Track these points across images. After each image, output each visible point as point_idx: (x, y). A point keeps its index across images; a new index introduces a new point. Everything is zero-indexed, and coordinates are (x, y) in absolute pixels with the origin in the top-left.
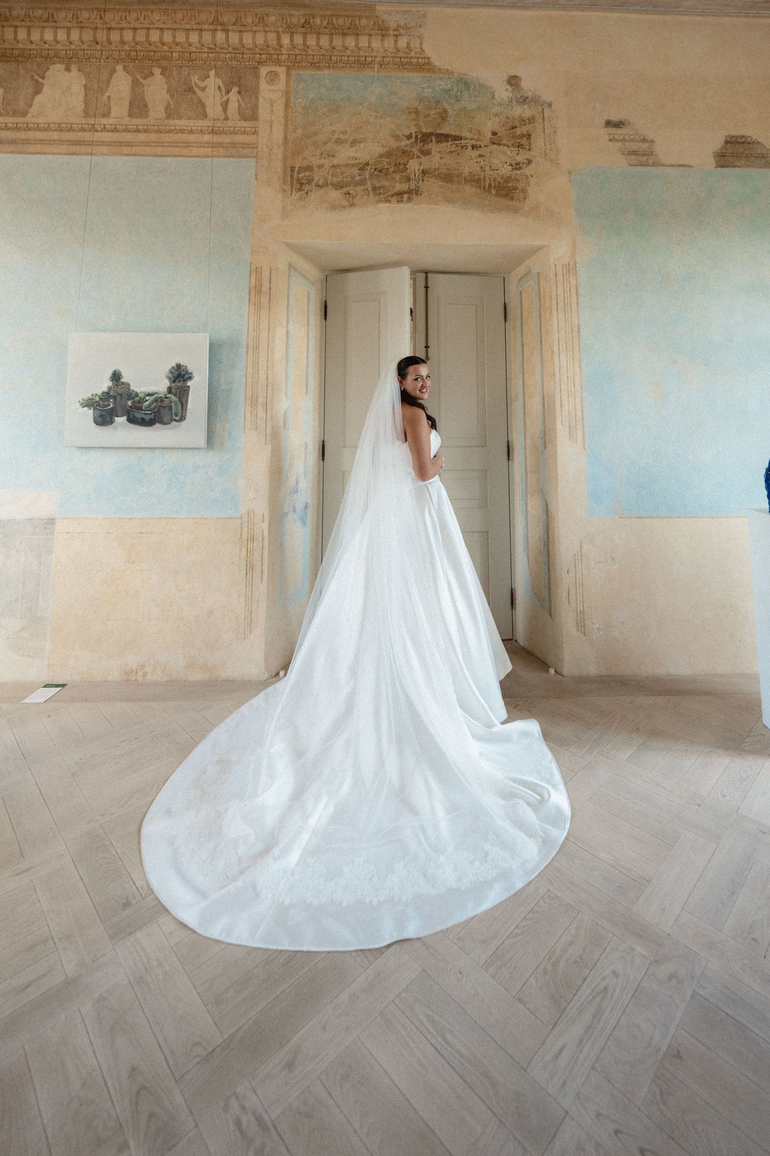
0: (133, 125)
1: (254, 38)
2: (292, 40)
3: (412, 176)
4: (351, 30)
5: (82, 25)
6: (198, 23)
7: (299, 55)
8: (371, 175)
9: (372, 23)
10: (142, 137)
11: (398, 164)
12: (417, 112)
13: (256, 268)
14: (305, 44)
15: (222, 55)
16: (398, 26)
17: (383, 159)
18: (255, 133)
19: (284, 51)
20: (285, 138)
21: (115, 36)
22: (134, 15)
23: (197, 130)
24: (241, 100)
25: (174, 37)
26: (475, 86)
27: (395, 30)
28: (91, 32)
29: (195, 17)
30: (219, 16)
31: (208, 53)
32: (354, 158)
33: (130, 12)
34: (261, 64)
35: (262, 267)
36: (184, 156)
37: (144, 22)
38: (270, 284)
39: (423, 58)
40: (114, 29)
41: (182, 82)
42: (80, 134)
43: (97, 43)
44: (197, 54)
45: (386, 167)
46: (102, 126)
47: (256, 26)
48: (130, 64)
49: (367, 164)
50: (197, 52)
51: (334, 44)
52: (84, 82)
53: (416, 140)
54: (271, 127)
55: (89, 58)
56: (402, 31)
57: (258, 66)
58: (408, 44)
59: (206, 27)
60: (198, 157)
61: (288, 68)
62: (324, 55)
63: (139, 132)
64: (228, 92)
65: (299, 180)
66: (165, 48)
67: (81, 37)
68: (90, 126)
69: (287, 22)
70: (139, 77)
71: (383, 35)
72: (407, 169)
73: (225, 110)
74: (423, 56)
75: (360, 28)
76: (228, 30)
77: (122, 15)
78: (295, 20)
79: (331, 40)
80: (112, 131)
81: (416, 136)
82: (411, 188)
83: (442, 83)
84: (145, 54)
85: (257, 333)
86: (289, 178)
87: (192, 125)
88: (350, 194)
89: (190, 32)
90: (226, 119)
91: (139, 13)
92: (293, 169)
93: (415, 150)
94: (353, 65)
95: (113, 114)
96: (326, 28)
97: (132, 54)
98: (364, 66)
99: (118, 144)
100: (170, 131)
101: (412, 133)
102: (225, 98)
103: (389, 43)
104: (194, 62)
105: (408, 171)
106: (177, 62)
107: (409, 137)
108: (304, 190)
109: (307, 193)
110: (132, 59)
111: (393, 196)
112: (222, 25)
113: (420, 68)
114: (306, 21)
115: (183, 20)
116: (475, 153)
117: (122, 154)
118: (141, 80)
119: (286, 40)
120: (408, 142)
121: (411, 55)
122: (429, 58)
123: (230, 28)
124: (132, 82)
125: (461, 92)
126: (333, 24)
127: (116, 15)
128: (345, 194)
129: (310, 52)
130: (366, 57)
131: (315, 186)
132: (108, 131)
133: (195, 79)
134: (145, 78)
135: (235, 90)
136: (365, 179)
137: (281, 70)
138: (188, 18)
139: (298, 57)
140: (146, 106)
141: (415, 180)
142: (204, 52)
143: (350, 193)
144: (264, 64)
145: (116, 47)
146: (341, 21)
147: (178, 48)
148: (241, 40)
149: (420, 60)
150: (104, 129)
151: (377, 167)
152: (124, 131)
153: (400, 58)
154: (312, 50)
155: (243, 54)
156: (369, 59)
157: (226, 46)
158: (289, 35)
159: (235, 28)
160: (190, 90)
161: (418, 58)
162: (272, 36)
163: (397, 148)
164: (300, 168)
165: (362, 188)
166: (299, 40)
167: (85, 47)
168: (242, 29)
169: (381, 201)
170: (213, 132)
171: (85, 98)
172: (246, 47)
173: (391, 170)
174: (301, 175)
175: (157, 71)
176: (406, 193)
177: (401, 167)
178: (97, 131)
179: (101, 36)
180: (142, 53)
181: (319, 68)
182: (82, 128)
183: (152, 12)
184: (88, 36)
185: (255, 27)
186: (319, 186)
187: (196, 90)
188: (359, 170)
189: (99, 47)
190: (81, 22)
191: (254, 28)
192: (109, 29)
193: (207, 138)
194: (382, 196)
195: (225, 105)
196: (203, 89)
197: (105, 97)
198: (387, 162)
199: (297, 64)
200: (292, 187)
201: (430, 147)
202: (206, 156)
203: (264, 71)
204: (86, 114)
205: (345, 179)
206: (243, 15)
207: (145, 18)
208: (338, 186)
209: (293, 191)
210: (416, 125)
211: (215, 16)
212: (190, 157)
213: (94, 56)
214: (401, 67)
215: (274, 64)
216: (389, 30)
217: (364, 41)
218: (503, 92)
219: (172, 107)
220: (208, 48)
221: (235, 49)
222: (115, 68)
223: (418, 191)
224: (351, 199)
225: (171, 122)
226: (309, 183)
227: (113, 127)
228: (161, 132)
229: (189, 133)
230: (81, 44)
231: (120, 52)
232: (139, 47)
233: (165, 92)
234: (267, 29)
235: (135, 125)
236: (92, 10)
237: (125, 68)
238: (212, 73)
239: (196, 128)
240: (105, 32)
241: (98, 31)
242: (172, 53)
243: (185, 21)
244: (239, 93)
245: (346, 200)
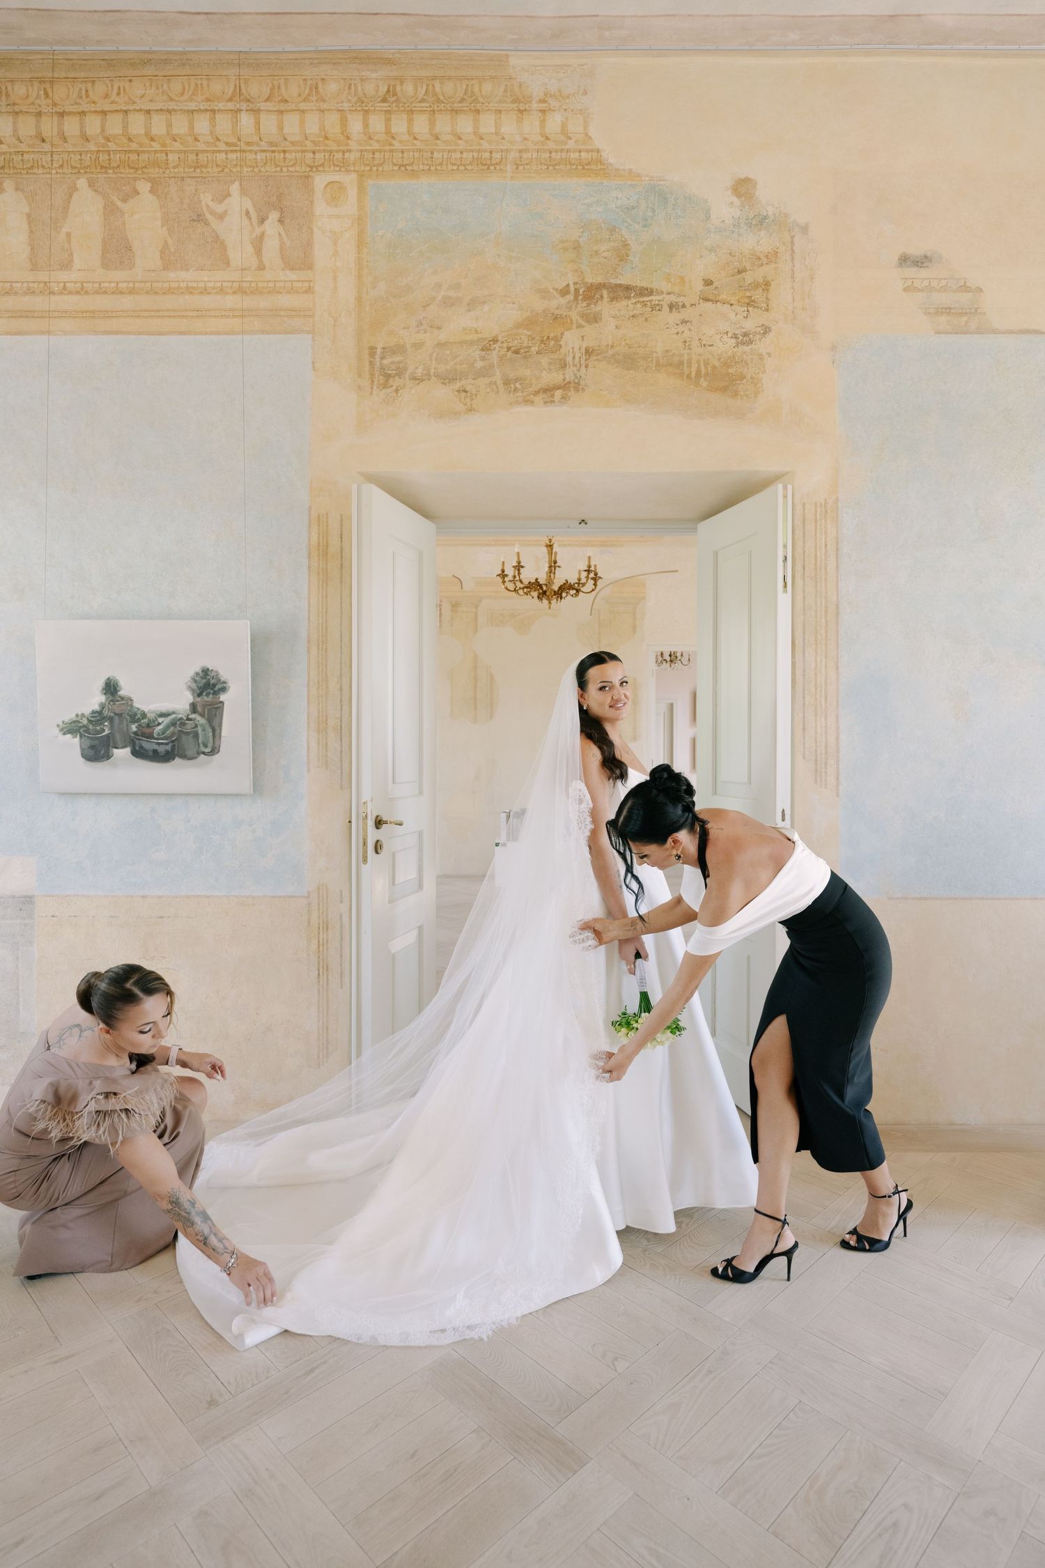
0: (110, 282)
1: (302, 123)
2: (366, 126)
3: (569, 359)
4: (465, 105)
5: (16, 108)
6: (208, 100)
7: (380, 151)
8: (501, 358)
9: (502, 88)
10: (127, 302)
11: (545, 338)
12: (577, 247)
13: (319, 517)
14: (388, 132)
15: (250, 156)
16: (546, 95)
17: (520, 331)
18: (309, 290)
19: (353, 145)
20: (359, 299)
21: (71, 126)
22: (100, 88)
23: (214, 288)
24: (283, 233)
25: (169, 125)
26: (676, 199)
27: (542, 101)
28: (31, 120)
29: (202, 88)
30: (242, 85)
31: (226, 152)
32: (473, 330)
33: (93, 82)
34: (314, 169)
35: (327, 514)
36: (196, 333)
37: (118, 99)
38: (341, 541)
39: (587, 151)
40: (70, 113)
41: (185, 206)
42: (27, 298)
43: (43, 141)
44: (209, 155)
45: (525, 345)
46: (62, 285)
47: (304, 100)
48: (99, 175)
49: (495, 341)
50: (207, 151)
51: (438, 129)
52: (27, 210)
53: (576, 298)
54: (335, 279)
55: (32, 167)
56: (553, 103)
57: (311, 174)
58: (564, 125)
59: (221, 106)
60: (219, 333)
61: (361, 175)
62: (420, 151)
63: (121, 293)
64: (262, 221)
65: (384, 369)
66: (156, 146)
67: (15, 130)
68: (42, 285)
69: (356, 92)
70: (115, 199)
71: (521, 111)
72: (561, 347)
73: (259, 252)
74: (589, 147)
75: (481, 100)
76: (259, 111)
77: (80, 89)
78: (370, 88)
79: (432, 123)
80: (77, 293)
81: (577, 290)
82: (568, 380)
83: (620, 196)
84: (123, 156)
85: (323, 619)
86: (367, 368)
87: (206, 279)
88: (466, 392)
89: (196, 115)
90: (261, 267)
91: (110, 85)
92: (372, 350)
93: (574, 315)
94: (469, 167)
95: (77, 263)
96: (423, 101)
97: (101, 159)
98: (488, 168)
99: (88, 314)
100: (170, 291)
101: (568, 285)
102: (258, 231)
103: (531, 125)
104: (204, 170)
105: (563, 350)
106: (176, 170)
107: (564, 292)
108: (391, 386)
109: (397, 391)
110: (102, 167)
111: (537, 393)
112: (249, 101)
113: (583, 168)
114: (388, 91)
115: (182, 94)
116: (675, 317)
117: (96, 333)
118: (119, 204)
119: (356, 126)
120: (563, 301)
121: (567, 147)
122: (598, 151)
123: (263, 106)
124: (105, 208)
125: (654, 211)
126: (435, 94)
127: (71, 90)
128: (458, 391)
129: (397, 145)
130: (491, 152)
131: (410, 380)
132: (70, 293)
133: (206, 199)
134: (124, 201)
135: (274, 216)
136: (491, 366)
137: (349, 179)
138: (192, 89)
139: (377, 155)
140: (129, 248)
141: (575, 365)
142: (220, 151)
143: (467, 390)
144: (321, 169)
145: (74, 145)
146: (449, 88)
147: (177, 146)
148: (281, 128)
149: (584, 155)
150: (65, 291)
151: (511, 345)
152: (97, 293)
153: (550, 152)
154: (401, 142)
155: (284, 152)
156: (497, 156)
157: (256, 139)
158: (360, 116)
159: (269, 105)
160: (200, 218)
161: (580, 151)
162: (332, 119)
163: (544, 312)
164: (384, 348)
165: (487, 380)
166: (377, 123)
167: (23, 147)
168: (282, 107)
169: (517, 403)
170: (241, 291)
171: (30, 237)
172: (289, 139)
173: (534, 349)
174: (385, 362)
175: (144, 187)
176: (558, 388)
177: (550, 344)
178: (52, 293)
179: (49, 127)
180: (118, 156)
181: (414, 174)
182: (28, 288)
183: (130, 81)
184: (27, 127)
185: (304, 104)
186: (415, 379)
187: (209, 217)
188: (482, 350)
189: (47, 147)
190: (14, 104)
191: (303, 106)
192: (62, 115)
193: (231, 301)
194: (520, 394)
195: (258, 243)
196: (221, 217)
197: (63, 235)
198: (529, 336)
199: (375, 169)
200: (373, 381)
201: (600, 308)
202: (231, 332)
203: (320, 181)
204: (34, 267)
205: (458, 367)
206: (282, 82)
207: (118, 94)
208: (447, 379)
209: (375, 387)
210: (576, 271)
211: (235, 85)
212: (206, 334)
213: (40, 164)
214: (551, 168)
215: (337, 169)
216: (530, 102)
217: (487, 123)
218: (724, 208)
219: (172, 250)
220: (227, 144)
221: (271, 144)
222: (75, 184)
223: (578, 384)
224: (468, 400)
225: (172, 275)
226: (400, 373)
227: (79, 285)
228: (157, 293)
229: (201, 293)
230: (17, 142)
231: (81, 155)
232: (112, 146)
233: (159, 223)
234: (324, 106)
235: (114, 282)
236: (31, 80)
237: (91, 184)
238: (235, 188)
239: (211, 285)
240: (55, 118)
241: (44, 118)
242: (167, 155)
243: (185, 97)
244: (281, 221)
245: (461, 401)
